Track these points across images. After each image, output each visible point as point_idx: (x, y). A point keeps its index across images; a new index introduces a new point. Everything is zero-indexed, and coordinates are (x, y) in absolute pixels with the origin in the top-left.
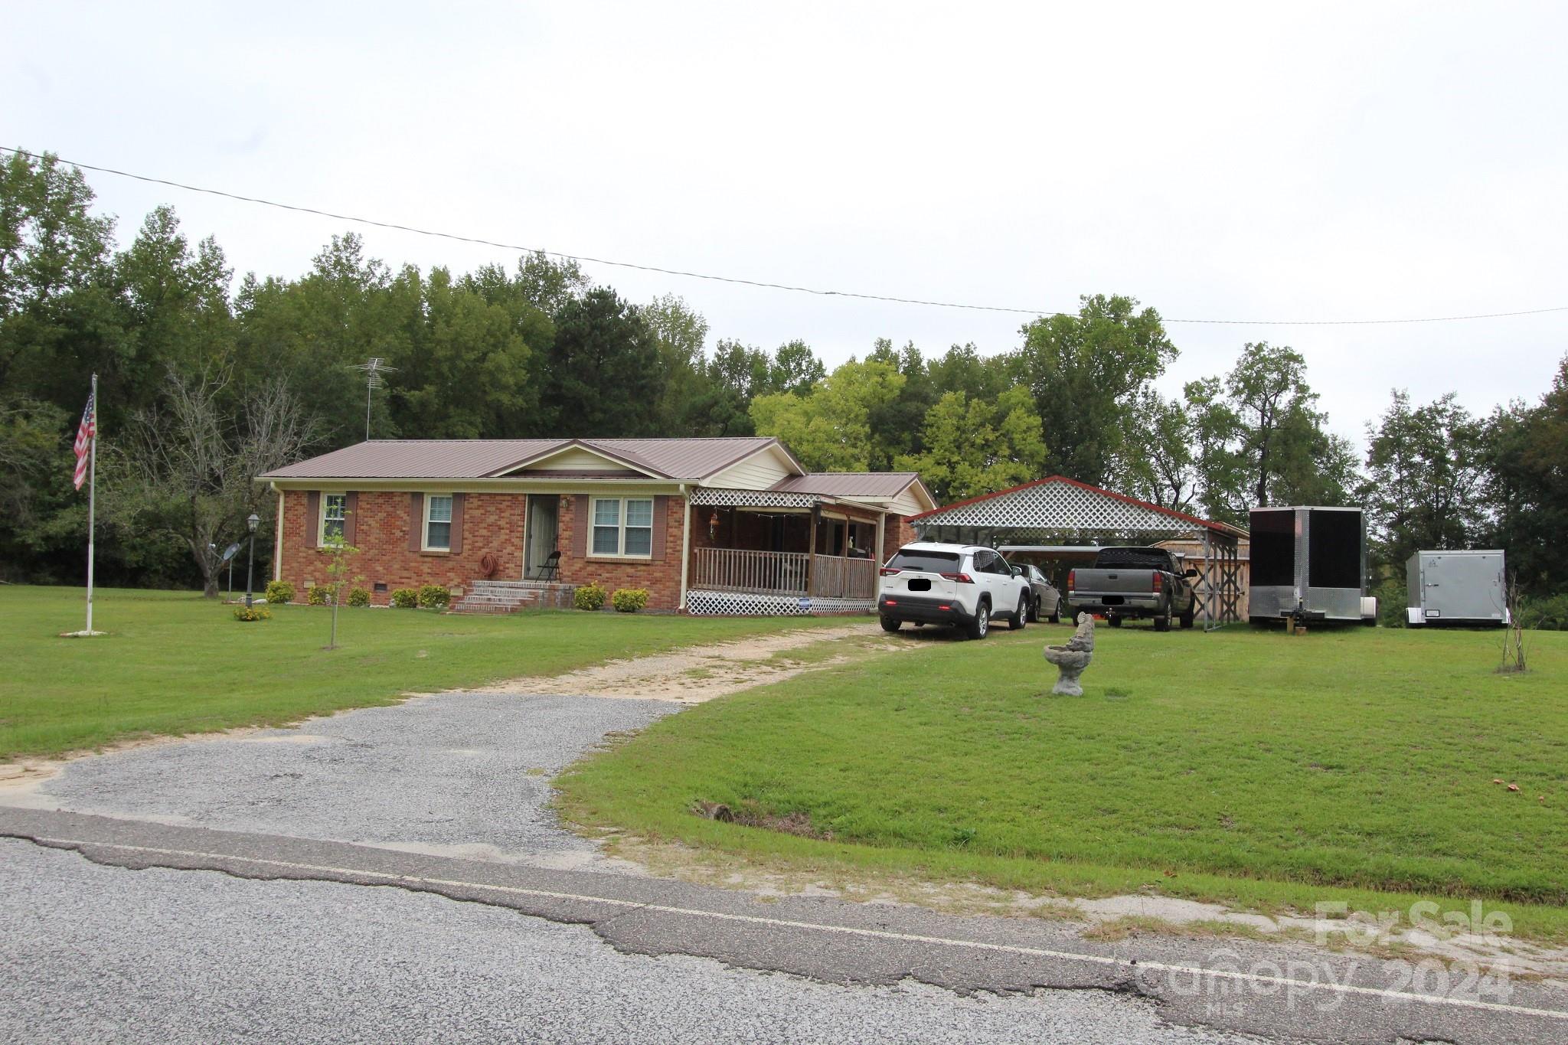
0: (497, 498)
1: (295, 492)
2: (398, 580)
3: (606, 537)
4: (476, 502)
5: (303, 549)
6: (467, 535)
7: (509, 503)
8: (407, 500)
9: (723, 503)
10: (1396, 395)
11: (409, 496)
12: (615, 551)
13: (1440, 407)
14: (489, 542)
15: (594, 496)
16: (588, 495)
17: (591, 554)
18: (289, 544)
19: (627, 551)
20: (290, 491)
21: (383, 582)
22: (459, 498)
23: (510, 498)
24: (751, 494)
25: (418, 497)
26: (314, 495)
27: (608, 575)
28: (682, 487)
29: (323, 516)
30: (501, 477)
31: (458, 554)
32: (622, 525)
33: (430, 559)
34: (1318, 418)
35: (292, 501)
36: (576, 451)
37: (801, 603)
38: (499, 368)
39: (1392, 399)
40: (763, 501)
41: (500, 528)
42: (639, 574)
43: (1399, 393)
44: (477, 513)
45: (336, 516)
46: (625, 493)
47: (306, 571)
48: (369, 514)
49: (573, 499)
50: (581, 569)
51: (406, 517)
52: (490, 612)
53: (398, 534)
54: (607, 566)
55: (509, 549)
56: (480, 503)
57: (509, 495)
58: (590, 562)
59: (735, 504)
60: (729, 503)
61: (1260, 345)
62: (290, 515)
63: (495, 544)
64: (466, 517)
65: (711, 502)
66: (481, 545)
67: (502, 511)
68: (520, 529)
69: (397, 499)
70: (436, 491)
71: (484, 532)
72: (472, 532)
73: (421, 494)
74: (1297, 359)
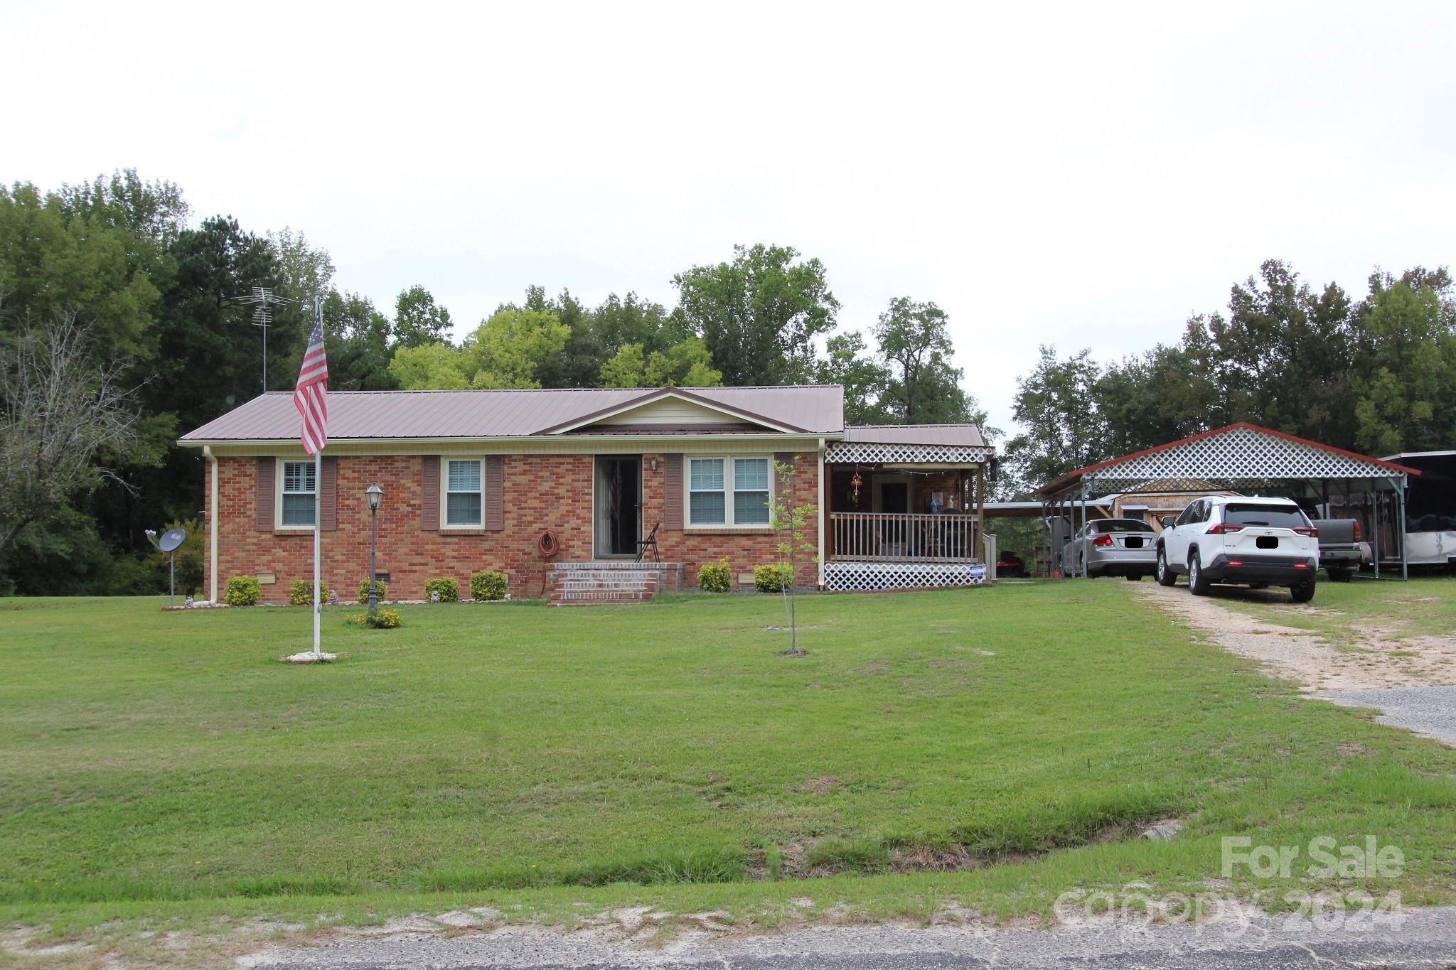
0: (552, 460)
1: (234, 459)
2: (407, 567)
3: (708, 504)
4: (520, 466)
5: (252, 533)
6: (509, 507)
7: (570, 467)
8: (416, 466)
9: (869, 460)
10: (1045, 352)
11: (420, 461)
12: (723, 520)
13: (1078, 362)
14: (542, 516)
15: (688, 455)
16: (682, 455)
17: (688, 525)
18: (228, 528)
19: (737, 521)
20: (230, 458)
21: (384, 571)
22: (495, 461)
23: (571, 460)
24: (905, 449)
25: (432, 461)
26: (266, 462)
27: (716, 550)
28: (822, 443)
29: (280, 489)
30: (567, 433)
31: (498, 532)
32: (729, 488)
33: (456, 540)
34: (956, 373)
35: (230, 472)
36: (671, 400)
37: (972, 572)
38: (126, 312)
39: (1040, 355)
40: (920, 457)
41: (559, 498)
42: (758, 546)
43: (1047, 349)
44: (522, 479)
45: (297, 488)
46: (729, 451)
47: (257, 561)
48: (357, 484)
49: (662, 459)
50: (678, 544)
51: (414, 487)
52: (613, 601)
53: (404, 508)
54: (714, 539)
55: (574, 522)
56: (527, 467)
57: (570, 456)
58: (691, 535)
59: (884, 460)
60: (877, 460)
61: (904, 299)
62: (228, 489)
63: (553, 517)
64: (507, 484)
65: (853, 459)
66: (531, 519)
67: (559, 476)
68: (587, 498)
69: (400, 465)
70: (455, 453)
71: (536, 503)
72: (518, 504)
73: (437, 458)
74: (939, 314)
